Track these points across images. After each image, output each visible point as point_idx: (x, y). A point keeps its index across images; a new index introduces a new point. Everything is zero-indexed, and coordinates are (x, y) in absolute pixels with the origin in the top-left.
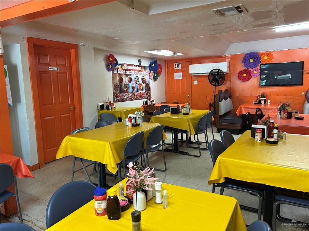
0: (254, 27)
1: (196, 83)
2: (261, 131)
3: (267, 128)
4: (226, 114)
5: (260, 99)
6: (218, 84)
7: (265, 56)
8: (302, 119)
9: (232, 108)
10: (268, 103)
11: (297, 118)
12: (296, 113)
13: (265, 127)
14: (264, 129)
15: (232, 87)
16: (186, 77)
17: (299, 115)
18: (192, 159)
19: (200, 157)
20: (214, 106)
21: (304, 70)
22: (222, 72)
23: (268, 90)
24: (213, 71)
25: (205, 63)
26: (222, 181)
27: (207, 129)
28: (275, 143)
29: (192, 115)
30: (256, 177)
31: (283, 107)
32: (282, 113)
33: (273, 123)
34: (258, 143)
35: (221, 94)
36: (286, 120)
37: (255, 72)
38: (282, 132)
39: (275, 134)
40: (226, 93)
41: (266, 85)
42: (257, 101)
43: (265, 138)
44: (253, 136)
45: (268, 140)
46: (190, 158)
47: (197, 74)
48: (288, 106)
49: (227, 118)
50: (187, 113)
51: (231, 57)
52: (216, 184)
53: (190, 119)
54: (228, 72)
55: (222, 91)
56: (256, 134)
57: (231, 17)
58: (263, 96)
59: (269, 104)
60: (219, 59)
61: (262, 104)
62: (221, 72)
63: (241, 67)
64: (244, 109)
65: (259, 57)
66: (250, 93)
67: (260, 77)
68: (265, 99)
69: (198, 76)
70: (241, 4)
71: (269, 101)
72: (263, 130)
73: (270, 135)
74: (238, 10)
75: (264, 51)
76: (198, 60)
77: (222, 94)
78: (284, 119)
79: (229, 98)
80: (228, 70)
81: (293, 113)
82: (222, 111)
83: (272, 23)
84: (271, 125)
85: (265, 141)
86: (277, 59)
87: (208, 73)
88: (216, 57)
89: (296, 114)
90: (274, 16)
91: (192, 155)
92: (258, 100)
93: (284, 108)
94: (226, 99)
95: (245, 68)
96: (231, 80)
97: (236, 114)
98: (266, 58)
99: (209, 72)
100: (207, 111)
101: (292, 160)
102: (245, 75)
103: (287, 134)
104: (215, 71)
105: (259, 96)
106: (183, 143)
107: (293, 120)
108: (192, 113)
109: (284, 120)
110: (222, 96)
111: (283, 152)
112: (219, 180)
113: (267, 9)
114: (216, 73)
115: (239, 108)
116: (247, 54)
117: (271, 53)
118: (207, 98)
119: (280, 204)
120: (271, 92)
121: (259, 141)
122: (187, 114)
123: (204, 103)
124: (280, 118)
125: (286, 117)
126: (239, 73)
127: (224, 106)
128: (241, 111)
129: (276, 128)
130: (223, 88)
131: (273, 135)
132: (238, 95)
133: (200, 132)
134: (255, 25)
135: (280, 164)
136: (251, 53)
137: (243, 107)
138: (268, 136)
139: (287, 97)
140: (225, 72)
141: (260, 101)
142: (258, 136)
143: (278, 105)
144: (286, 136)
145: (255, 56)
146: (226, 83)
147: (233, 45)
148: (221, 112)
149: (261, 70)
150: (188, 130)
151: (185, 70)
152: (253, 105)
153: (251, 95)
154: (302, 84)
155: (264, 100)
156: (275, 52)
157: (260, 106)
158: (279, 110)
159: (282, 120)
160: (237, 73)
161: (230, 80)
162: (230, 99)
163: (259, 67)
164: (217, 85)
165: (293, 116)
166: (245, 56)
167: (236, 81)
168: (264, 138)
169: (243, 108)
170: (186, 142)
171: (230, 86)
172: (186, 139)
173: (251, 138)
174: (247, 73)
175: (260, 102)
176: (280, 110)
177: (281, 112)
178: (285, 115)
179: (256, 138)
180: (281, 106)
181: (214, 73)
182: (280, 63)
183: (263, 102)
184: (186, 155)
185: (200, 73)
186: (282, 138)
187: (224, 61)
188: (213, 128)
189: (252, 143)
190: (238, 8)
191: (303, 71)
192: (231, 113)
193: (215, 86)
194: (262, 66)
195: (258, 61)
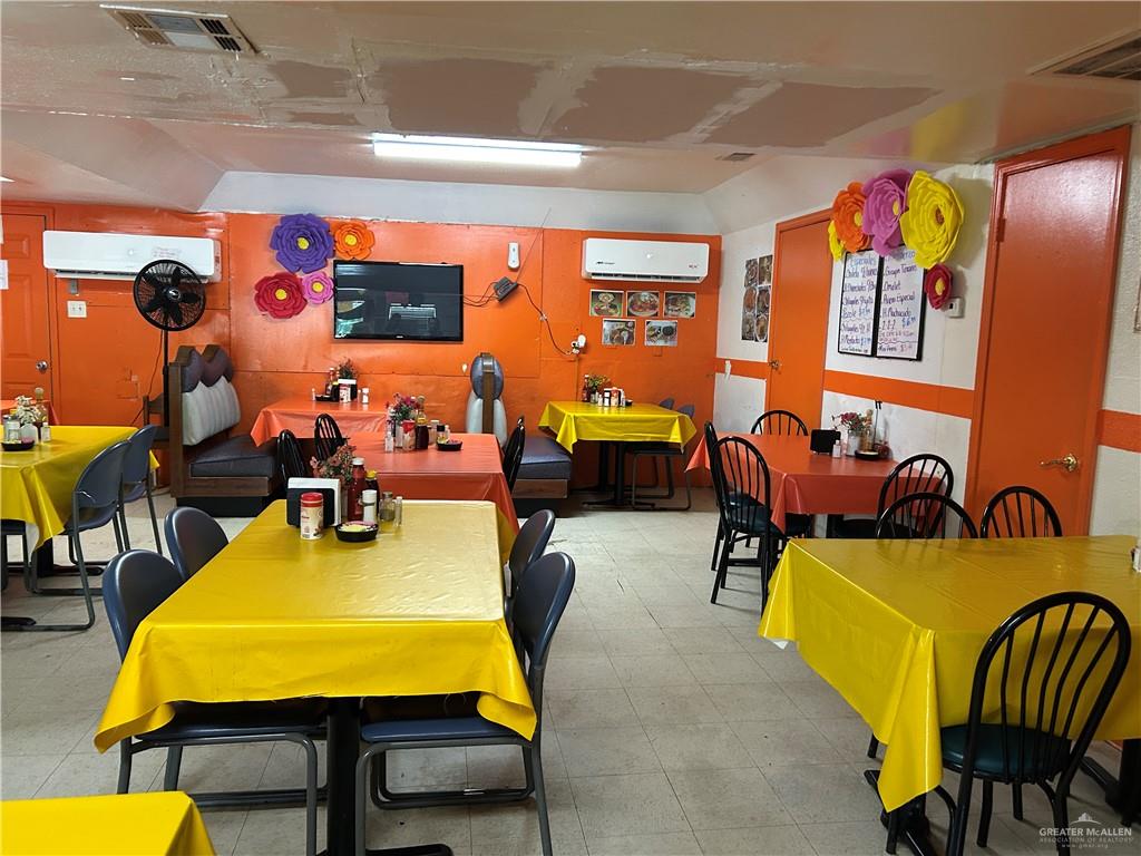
0: (293, 121)
1: (77, 309)
2: (319, 498)
3: (342, 489)
4: (211, 442)
5: (335, 383)
6: (179, 320)
7: (349, 233)
8: (456, 448)
9: (238, 418)
10: (362, 399)
11: (442, 448)
12: (441, 429)
13: (333, 484)
14: (332, 491)
15: (233, 335)
16: (26, 282)
17: (449, 437)
18: (54, 644)
19: (91, 630)
20: (164, 412)
21: (465, 293)
22: (193, 275)
23: (362, 353)
24: (153, 270)
25: (117, 230)
26: (159, 721)
27: (126, 505)
28: (367, 538)
29: (53, 449)
30: (292, 679)
31: (403, 413)
32: (400, 429)
33: (361, 467)
34: (312, 545)
35: (189, 365)
36: (413, 455)
37: (318, 287)
38: (391, 496)
39: (367, 505)
40: (210, 361)
41: (357, 336)
42: (326, 390)
43: (335, 524)
44: (294, 519)
45: (345, 528)
46: (41, 642)
47: (80, 272)
48: (418, 406)
49: (219, 456)
50: (23, 444)
51: (228, 223)
52: (137, 737)
53: (38, 468)
54: (218, 278)
55: (193, 349)
56: (303, 514)
57: (192, 59)
58: (346, 372)
59: (365, 399)
60: (181, 224)
61: (345, 401)
62: (188, 277)
63: (267, 264)
64: (280, 420)
65: (328, 235)
66: (303, 363)
67: (336, 307)
68: (353, 382)
69: (87, 285)
70: (226, 16)
71: (366, 391)
72: (328, 493)
73: (354, 513)
74: (219, 36)
75: (346, 217)
76: (88, 216)
77: (195, 362)
78: (405, 452)
79: (223, 378)
80: (216, 270)
81: (433, 431)
82: (196, 432)
83: (352, 116)
84: (357, 476)
85: (334, 533)
86: (386, 249)
87: (133, 274)
88: (166, 214)
89: (441, 434)
90: (353, 95)
91: (49, 629)
92: (330, 388)
93: (405, 415)
94: (210, 383)
95: (280, 269)
96: (230, 308)
97: (251, 438)
98: (351, 240)
99: (139, 271)
100: (126, 432)
101: (413, 593)
102: (281, 295)
103: (404, 502)
104: (161, 268)
105: (334, 374)
106: (10, 579)
107: (432, 451)
108: (52, 442)
109: (407, 455)
110: (194, 368)
111: (389, 567)
112: (147, 717)
113: (326, 62)
114: (169, 276)
115: (261, 415)
116: (286, 219)
117: (365, 226)
118: (134, 378)
119: (388, 752)
120: (372, 361)
121: (312, 537)
122: (27, 446)
123: (119, 397)
124: (395, 448)
125: (413, 443)
126: (259, 286)
127: (203, 409)
128: (267, 426)
129: (373, 485)
130: (199, 337)
131: (363, 511)
132: (259, 368)
133: (91, 520)
134: (294, 113)
135: (375, 612)
136: (301, 215)
137: (275, 412)
138: (346, 514)
139: (422, 378)
140: (204, 277)
141: (337, 389)
142: (311, 519)
143: (388, 406)
144: (401, 511)
145: (314, 229)
146: (208, 321)
147: (231, 175)
148: (192, 434)
149: (335, 281)
150: (29, 518)
151: (22, 253)
152: (314, 404)
153: (305, 367)
154: (460, 339)
155: (349, 386)
156: (379, 224)
157: (337, 408)
158: (390, 422)
159: (401, 455)
160: (253, 286)
161: (227, 311)
162: (229, 381)
163: (329, 271)
164: (172, 323)
165: (431, 440)
166: (279, 224)
167: (248, 315)
168: (333, 522)
169: (274, 416)
170: (27, 572)
171: (226, 330)
172: (22, 560)
173: (285, 530)
174: (290, 286)
175: (335, 396)
176: (394, 421)
177: (397, 427)
178: (408, 436)
179: (303, 525)
180: (398, 409)
181: (159, 275)
182: (397, 264)
183: (345, 394)
184: (22, 630)
185: (96, 273)
186: (392, 518)
187: (200, 233)
188: (154, 499)
189: (290, 548)
190: (214, 26)
191: (462, 298)
192: (232, 435)
193: (166, 329)
194: (340, 268)
195: (325, 247)
